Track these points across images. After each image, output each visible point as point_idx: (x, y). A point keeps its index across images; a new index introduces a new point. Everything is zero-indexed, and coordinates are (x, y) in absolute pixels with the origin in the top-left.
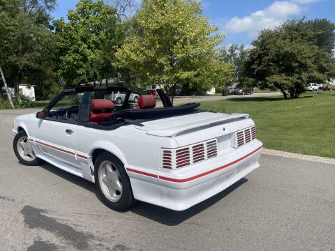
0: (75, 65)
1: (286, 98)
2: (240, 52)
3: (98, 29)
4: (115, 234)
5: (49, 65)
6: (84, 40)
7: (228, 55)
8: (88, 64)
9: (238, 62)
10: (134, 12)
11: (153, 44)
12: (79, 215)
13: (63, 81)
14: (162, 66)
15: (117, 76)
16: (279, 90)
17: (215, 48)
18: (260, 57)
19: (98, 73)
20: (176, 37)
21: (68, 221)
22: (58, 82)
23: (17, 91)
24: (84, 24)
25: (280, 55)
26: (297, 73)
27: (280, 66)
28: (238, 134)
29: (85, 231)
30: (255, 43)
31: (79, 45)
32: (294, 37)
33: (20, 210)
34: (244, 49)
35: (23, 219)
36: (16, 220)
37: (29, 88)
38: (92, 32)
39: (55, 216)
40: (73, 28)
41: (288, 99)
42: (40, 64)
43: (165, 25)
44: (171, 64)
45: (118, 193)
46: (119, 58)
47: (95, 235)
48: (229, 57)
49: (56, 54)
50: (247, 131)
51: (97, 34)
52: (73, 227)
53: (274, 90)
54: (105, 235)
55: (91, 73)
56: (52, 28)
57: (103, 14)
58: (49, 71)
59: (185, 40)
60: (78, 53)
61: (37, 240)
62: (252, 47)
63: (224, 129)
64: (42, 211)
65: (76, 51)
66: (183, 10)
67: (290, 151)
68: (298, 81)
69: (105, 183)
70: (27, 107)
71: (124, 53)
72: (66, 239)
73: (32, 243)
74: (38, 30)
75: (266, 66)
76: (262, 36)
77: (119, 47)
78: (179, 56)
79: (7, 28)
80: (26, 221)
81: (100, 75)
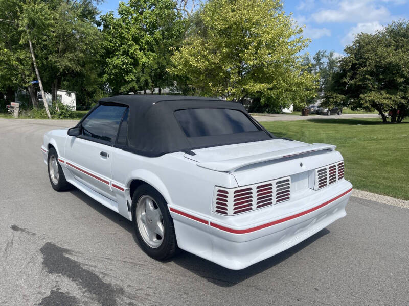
0: (124, 70)
1: (384, 121)
2: (328, 61)
3: (154, 26)
4: (151, 292)
5: (93, 69)
6: (136, 40)
7: (313, 65)
8: (139, 69)
9: (324, 73)
10: (198, 7)
11: (219, 47)
12: (110, 261)
13: (108, 89)
14: (228, 75)
15: (172, 85)
16: (376, 111)
17: (297, 55)
18: (354, 68)
19: (150, 80)
20: (247, 40)
21: (95, 267)
22: (103, 89)
23: (55, 97)
24: (137, 19)
25: (380, 67)
26: (402, 90)
27: (379, 80)
28: (319, 171)
29: (114, 282)
30: (348, 50)
31: (130, 46)
32: (400, 44)
33: (40, 248)
34: (334, 57)
35: (42, 260)
36: (33, 260)
37: (69, 95)
38: (146, 30)
39: (80, 260)
40: (124, 25)
41: (388, 123)
42: (83, 66)
43: (235, 24)
44: (239, 73)
45: (159, 237)
46: (176, 63)
47: (126, 289)
48: (314, 66)
49: (102, 56)
50: (332, 168)
51: (152, 33)
52: (101, 276)
53: (370, 111)
54: (138, 292)
55: (142, 79)
56: (99, 24)
57: (161, 8)
58: (93, 76)
59: (260, 43)
60: (128, 54)
61: (55, 289)
62: (344, 55)
63: (301, 165)
64: (66, 251)
65: (126, 53)
66: (258, 6)
67: (387, 194)
68: (403, 101)
69: (144, 222)
70: (65, 117)
71: (182, 57)
72: (90, 291)
73: (48, 294)
74: (81, 26)
75: (361, 80)
76: (358, 42)
77: (177, 49)
78: (251, 63)
79: (47, 22)
80: (45, 263)
81: (153, 82)
